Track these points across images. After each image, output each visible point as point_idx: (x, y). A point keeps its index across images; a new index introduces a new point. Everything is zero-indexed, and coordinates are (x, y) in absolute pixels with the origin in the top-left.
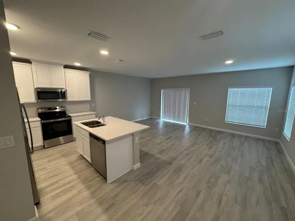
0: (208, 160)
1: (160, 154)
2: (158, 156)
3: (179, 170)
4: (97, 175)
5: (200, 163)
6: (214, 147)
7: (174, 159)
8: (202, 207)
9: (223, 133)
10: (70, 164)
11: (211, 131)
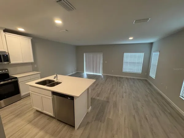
0: (126, 95)
1: (98, 97)
2: (98, 98)
3: (115, 105)
4: (63, 125)
5: (123, 98)
6: (123, 86)
7: (108, 98)
8: (141, 125)
9: (122, 78)
10: (30, 122)
11: (116, 77)
